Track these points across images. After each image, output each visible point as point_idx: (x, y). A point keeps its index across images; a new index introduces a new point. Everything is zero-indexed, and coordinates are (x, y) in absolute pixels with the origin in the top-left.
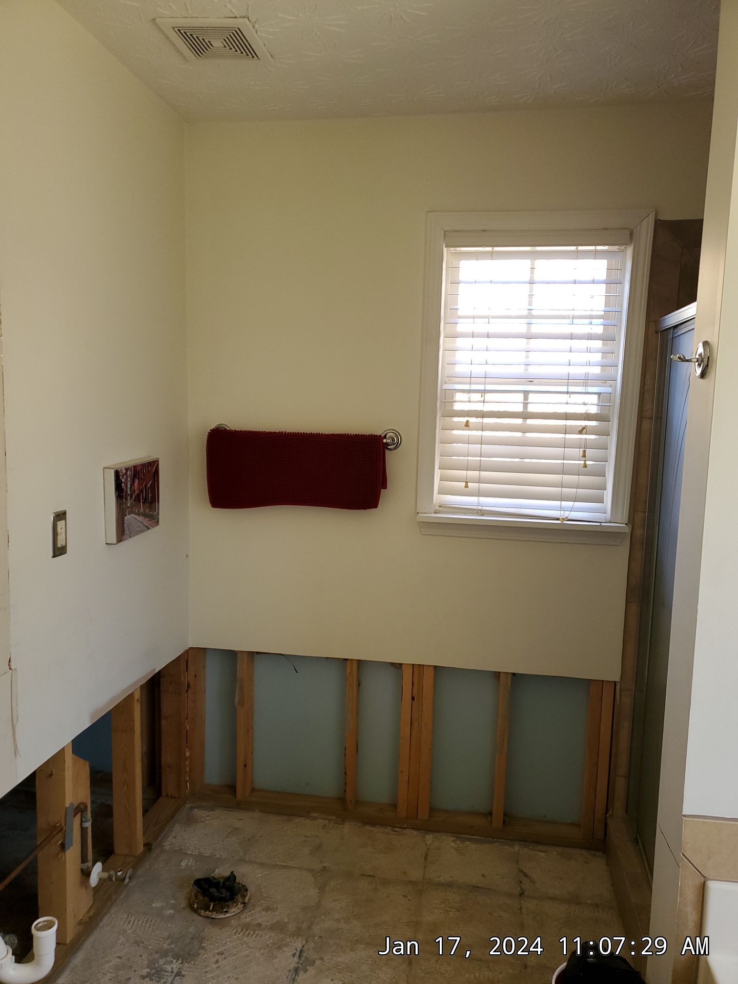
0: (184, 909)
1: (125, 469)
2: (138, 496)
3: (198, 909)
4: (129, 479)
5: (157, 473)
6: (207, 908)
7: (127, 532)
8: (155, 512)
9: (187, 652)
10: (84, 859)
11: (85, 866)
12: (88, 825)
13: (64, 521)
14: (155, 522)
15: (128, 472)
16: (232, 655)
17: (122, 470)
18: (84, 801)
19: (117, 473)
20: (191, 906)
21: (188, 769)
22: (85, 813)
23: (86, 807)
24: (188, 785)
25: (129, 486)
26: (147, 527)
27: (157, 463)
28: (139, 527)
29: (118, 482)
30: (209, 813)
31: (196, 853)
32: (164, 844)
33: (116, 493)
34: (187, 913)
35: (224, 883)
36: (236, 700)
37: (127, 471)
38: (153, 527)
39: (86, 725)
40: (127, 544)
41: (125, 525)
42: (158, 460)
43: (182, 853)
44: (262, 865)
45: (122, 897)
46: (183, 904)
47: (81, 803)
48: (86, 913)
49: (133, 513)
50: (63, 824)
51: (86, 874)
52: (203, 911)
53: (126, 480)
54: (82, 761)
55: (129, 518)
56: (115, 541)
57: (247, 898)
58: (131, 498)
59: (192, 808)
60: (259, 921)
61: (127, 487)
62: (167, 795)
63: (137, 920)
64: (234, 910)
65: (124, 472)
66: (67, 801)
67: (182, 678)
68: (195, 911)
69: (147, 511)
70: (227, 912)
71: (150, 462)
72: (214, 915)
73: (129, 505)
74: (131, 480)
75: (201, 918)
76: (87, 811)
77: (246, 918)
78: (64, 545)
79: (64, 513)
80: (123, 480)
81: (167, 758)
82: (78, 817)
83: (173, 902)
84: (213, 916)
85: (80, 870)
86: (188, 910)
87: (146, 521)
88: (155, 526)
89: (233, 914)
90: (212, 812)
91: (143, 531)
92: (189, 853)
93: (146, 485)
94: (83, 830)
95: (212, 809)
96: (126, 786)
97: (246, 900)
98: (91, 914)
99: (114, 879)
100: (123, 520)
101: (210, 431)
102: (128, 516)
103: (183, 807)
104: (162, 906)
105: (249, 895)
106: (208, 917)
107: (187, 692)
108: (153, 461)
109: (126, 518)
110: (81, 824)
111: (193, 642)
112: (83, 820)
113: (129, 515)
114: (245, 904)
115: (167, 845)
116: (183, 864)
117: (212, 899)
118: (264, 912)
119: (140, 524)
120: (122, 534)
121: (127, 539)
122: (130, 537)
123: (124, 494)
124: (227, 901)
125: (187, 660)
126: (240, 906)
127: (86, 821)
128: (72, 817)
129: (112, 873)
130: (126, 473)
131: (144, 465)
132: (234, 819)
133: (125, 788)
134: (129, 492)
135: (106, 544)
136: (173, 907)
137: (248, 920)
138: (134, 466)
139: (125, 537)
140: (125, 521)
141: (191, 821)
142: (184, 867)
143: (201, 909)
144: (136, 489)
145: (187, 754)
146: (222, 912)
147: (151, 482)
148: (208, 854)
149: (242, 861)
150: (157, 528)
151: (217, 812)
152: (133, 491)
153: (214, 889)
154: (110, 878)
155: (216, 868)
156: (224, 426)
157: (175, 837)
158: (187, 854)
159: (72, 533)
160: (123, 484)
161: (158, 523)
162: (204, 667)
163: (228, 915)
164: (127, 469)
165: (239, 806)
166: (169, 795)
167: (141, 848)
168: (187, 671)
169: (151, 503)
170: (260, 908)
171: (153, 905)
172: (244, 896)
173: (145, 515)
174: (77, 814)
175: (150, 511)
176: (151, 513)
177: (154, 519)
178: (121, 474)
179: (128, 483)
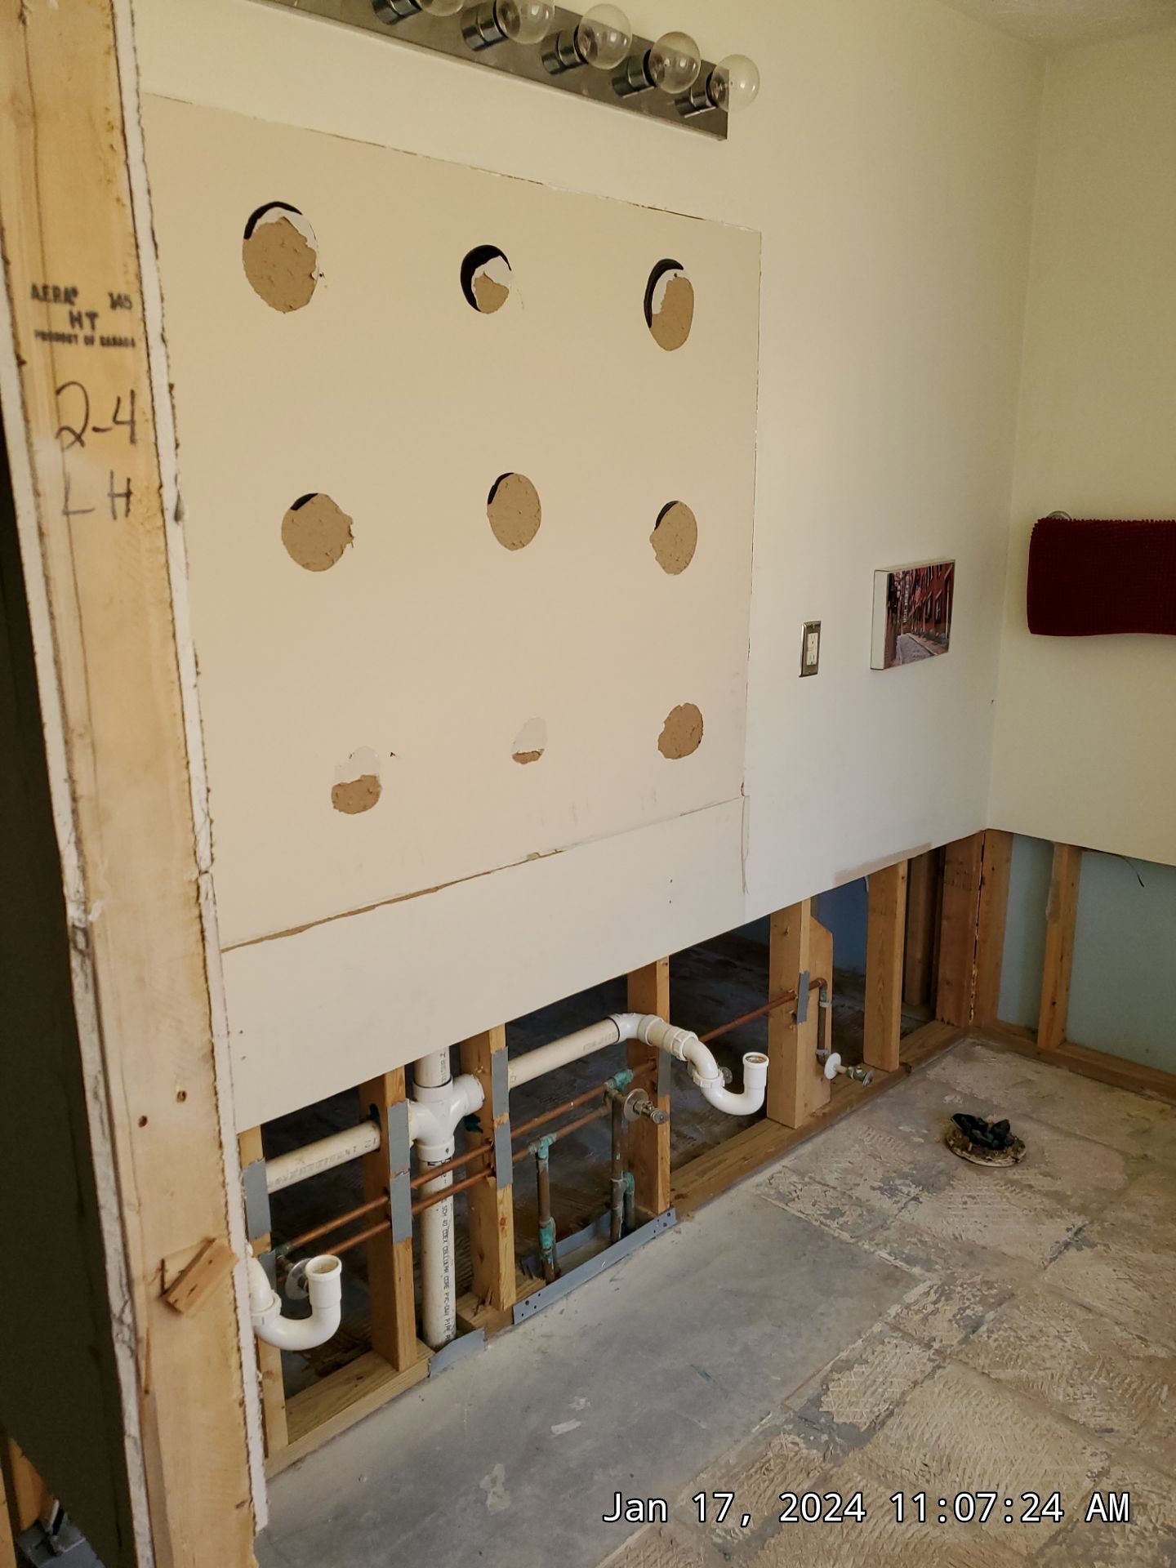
0: (939, 1142)
1: (903, 572)
2: (920, 609)
3: (953, 1145)
4: (907, 586)
5: (950, 579)
6: (965, 1148)
7: (899, 654)
8: (943, 634)
9: (984, 833)
10: (820, 1045)
11: (821, 1052)
12: (828, 1006)
13: (816, 634)
14: (943, 648)
15: (907, 577)
16: (1046, 847)
17: (898, 574)
18: (824, 977)
19: (891, 577)
20: (946, 1143)
21: (973, 993)
22: (824, 991)
23: (825, 984)
24: (972, 1013)
25: (907, 595)
26: (930, 652)
27: (951, 566)
28: (918, 651)
29: (892, 590)
30: (996, 1055)
31: (967, 1091)
32: (928, 1072)
33: (887, 603)
34: (941, 1148)
35: (993, 1128)
36: (1047, 912)
37: (906, 575)
38: (938, 654)
39: (830, 885)
40: (899, 671)
41: (898, 646)
42: (953, 564)
43: (949, 1088)
44: (1054, 1128)
45: (865, 1109)
46: (938, 1137)
47: (821, 979)
48: (821, 1108)
49: (910, 632)
50: (796, 993)
51: (821, 1061)
52: (959, 1150)
53: (904, 587)
54: (823, 930)
55: (902, 638)
56: (881, 665)
57: (1022, 1155)
58: (909, 611)
59: (974, 1044)
60: (1032, 1183)
61: (904, 597)
62: (943, 1020)
63: (878, 1136)
64: (999, 1162)
65: (901, 576)
66: (801, 967)
67: (974, 869)
68: (951, 1148)
69: (931, 631)
70: (990, 1160)
71: (941, 566)
72: (973, 1158)
73: (905, 620)
74: (910, 588)
75: (954, 1156)
76: (826, 989)
77: (1015, 1174)
78: (815, 663)
79: (818, 625)
80: (899, 587)
81: (946, 971)
82: (816, 991)
83: (925, 1132)
84: (971, 1159)
85: (815, 1057)
86: (943, 1146)
87: (929, 645)
88: (943, 653)
89: (998, 1165)
90: (1000, 1055)
91: (924, 657)
92: (957, 1089)
93: (932, 596)
94: (821, 1011)
95: (1003, 1052)
96: (881, 983)
97: (1020, 1156)
98: (826, 1110)
99: (852, 1076)
100: (895, 639)
101: (1037, 522)
102: (902, 635)
103: (962, 1040)
104: (911, 1132)
105: (1025, 1152)
106: (963, 1158)
107: (980, 889)
108: (946, 564)
109: (899, 637)
110: (819, 1004)
111: (992, 820)
112: (822, 999)
113: (904, 633)
114: (1017, 1160)
115: (932, 1074)
116: (947, 1099)
117: (974, 1140)
118: (1041, 1177)
119: (919, 647)
120: (891, 658)
121: (899, 665)
122: (903, 663)
123: (899, 605)
124: (994, 1149)
125: (983, 847)
126: (1009, 1159)
127: (825, 1001)
128: (807, 990)
129: (850, 1068)
130: (904, 578)
131: (930, 569)
132: (1028, 1069)
133: (881, 985)
134: (906, 604)
135: (872, 669)
136: (924, 1136)
137: (1017, 1177)
138: (916, 570)
139: (896, 662)
140: (898, 642)
141: (968, 1057)
142: (947, 1102)
143: (958, 1147)
144: (917, 601)
145: (974, 972)
146: (984, 1159)
147: (940, 592)
148: (982, 1097)
149: (1027, 1116)
150: (945, 655)
151: (1008, 1056)
152: (912, 603)
153: (978, 1132)
154: (848, 1074)
155: (989, 1114)
156: (1063, 515)
157: (944, 1069)
158: (955, 1090)
159: (828, 650)
160: (898, 593)
161: (946, 649)
162: (1008, 860)
163: (990, 1164)
164: (905, 573)
165: (1040, 1056)
166: (946, 1020)
167: (895, 1065)
168: (982, 860)
169: (938, 622)
170: (1036, 1171)
171: (901, 1128)
172: (1017, 1152)
173: (928, 637)
174: (813, 988)
175: (936, 632)
176: (937, 634)
177: (941, 643)
178: (896, 579)
179: (907, 592)
